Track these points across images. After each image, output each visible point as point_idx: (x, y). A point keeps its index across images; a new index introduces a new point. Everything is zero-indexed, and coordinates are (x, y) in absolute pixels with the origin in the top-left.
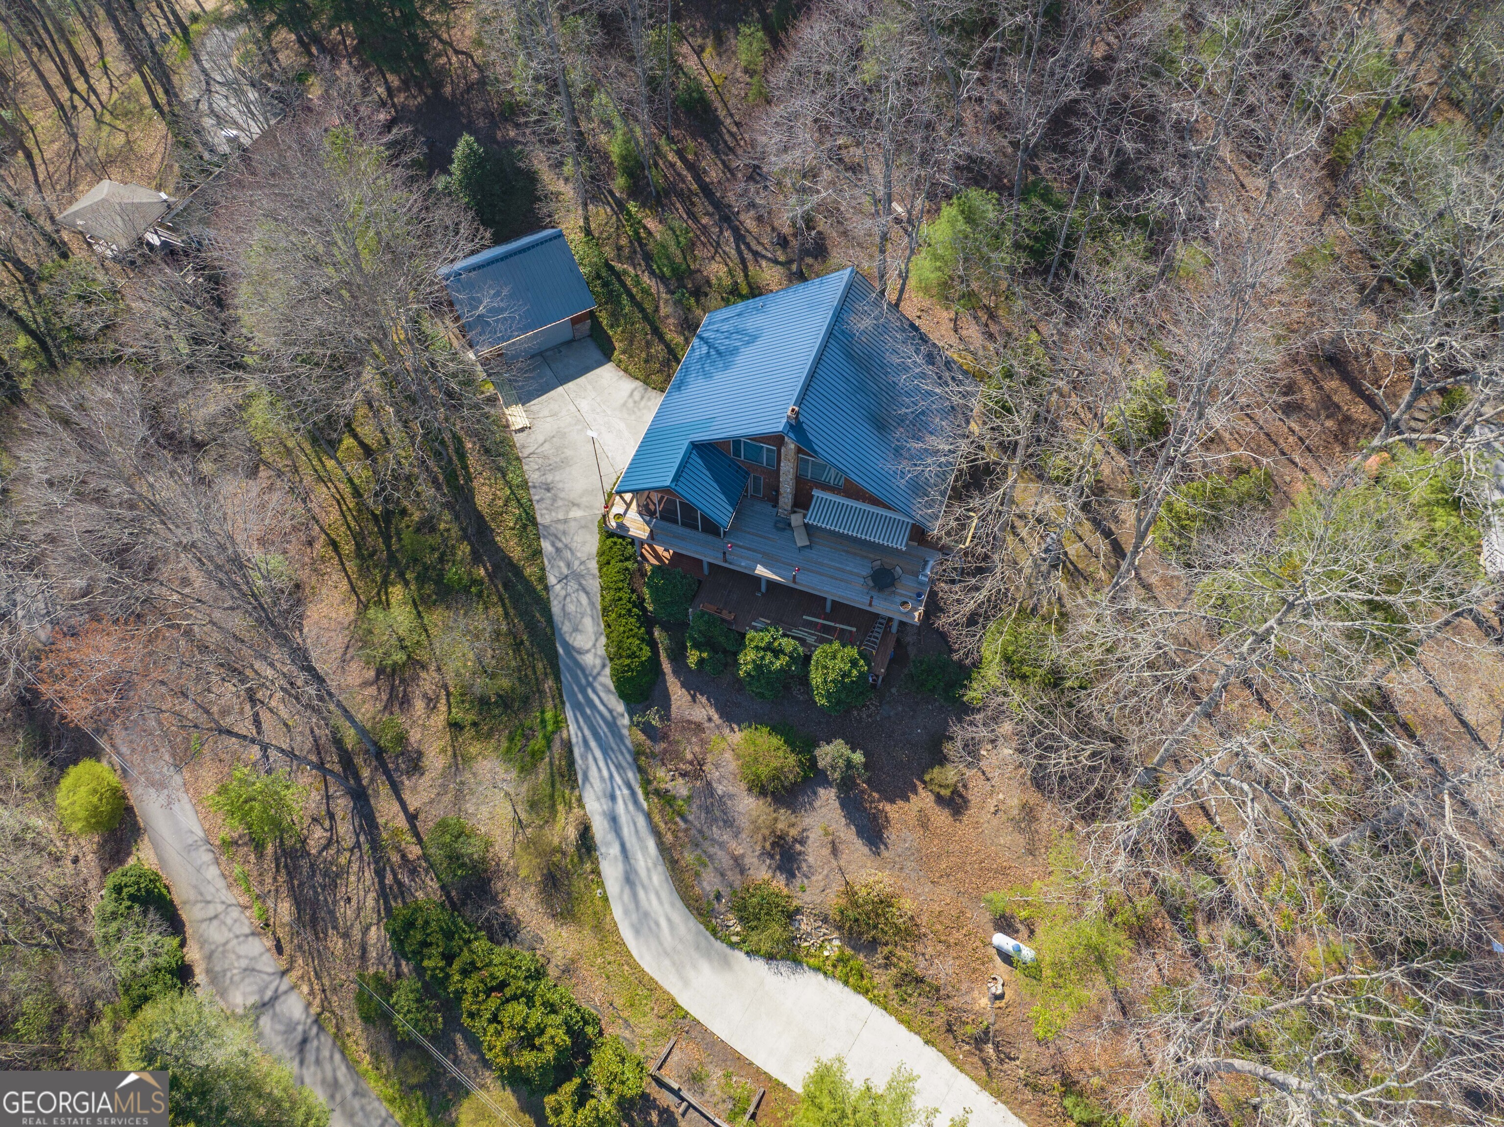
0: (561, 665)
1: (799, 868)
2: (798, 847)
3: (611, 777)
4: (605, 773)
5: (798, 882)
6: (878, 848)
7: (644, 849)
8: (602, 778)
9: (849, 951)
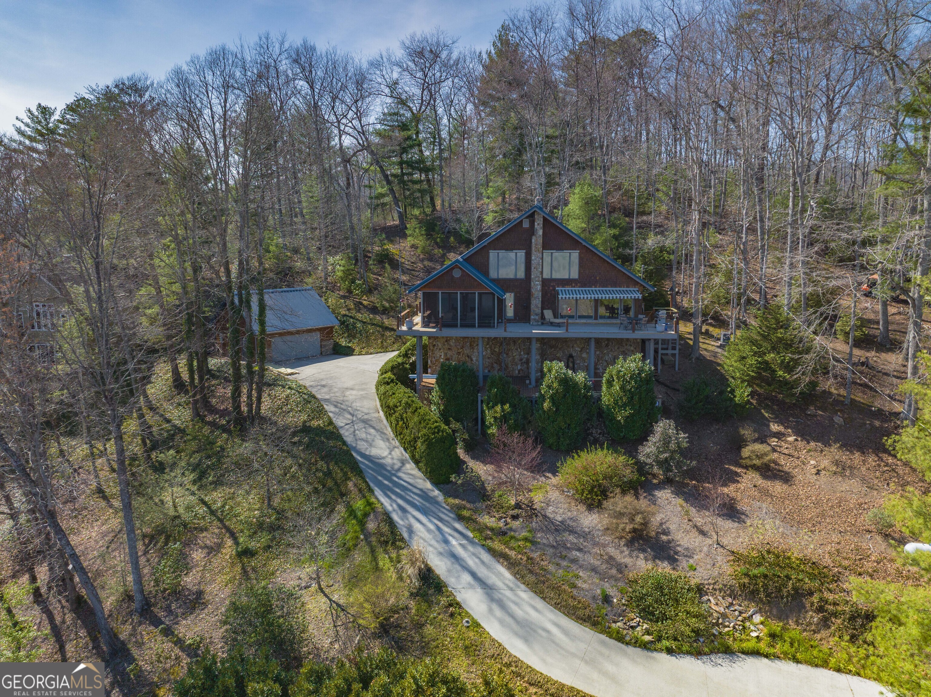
0: (362, 466)
1: (676, 553)
2: (664, 538)
3: (438, 528)
4: (432, 527)
5: (684, 563)
6: (739, 518)
7: (499, 575)
8: (429, 531)
9: (776, 626)
